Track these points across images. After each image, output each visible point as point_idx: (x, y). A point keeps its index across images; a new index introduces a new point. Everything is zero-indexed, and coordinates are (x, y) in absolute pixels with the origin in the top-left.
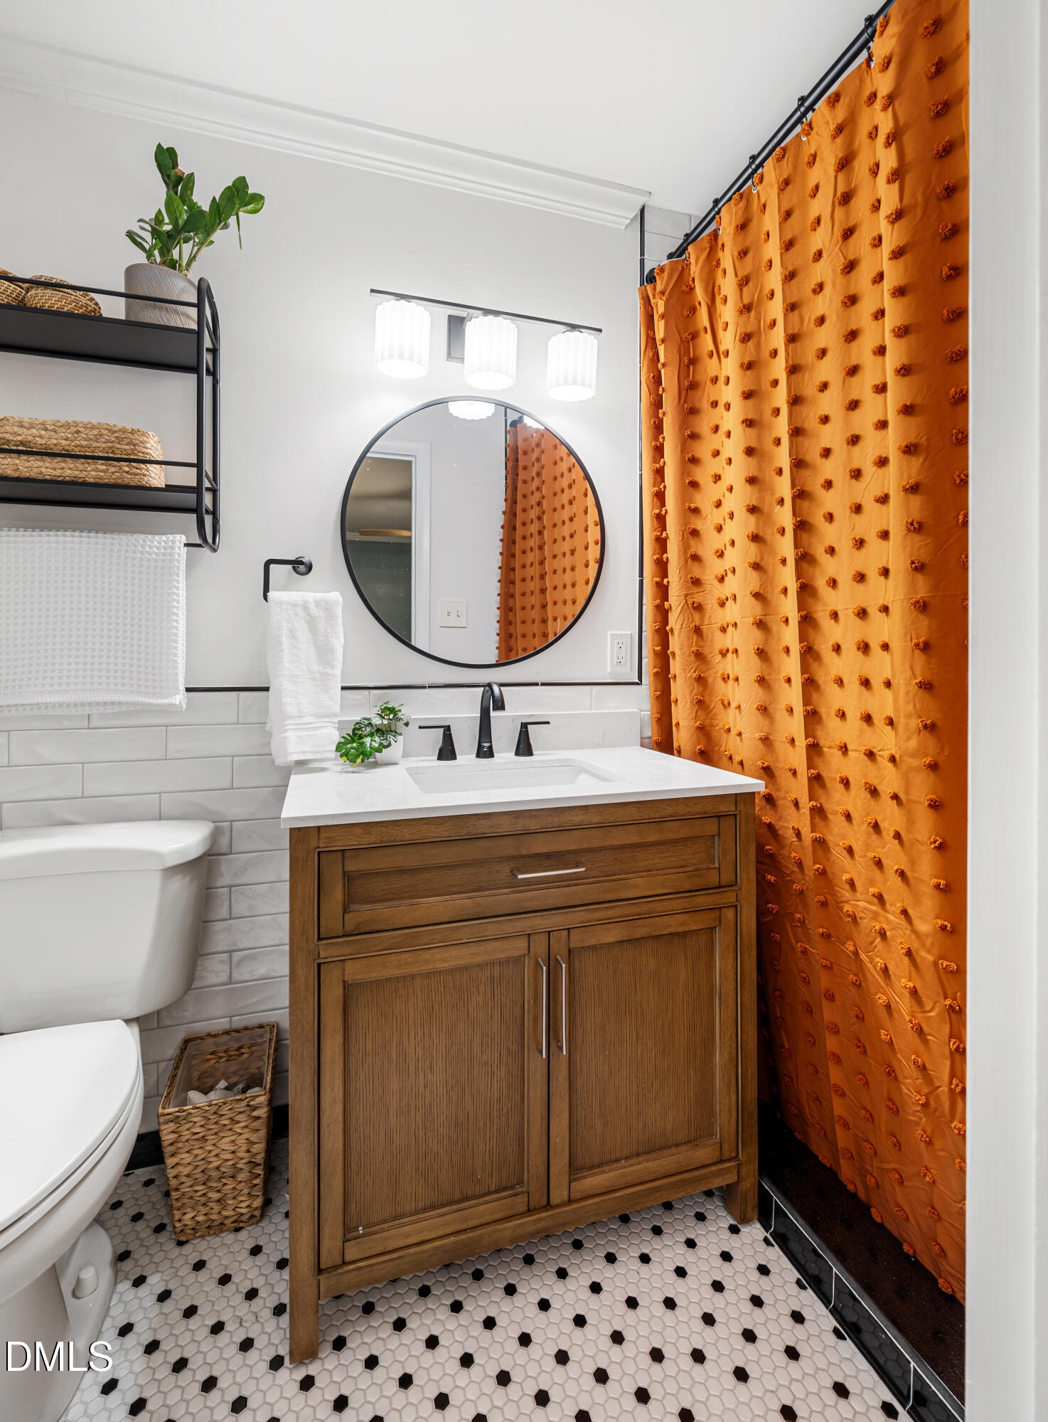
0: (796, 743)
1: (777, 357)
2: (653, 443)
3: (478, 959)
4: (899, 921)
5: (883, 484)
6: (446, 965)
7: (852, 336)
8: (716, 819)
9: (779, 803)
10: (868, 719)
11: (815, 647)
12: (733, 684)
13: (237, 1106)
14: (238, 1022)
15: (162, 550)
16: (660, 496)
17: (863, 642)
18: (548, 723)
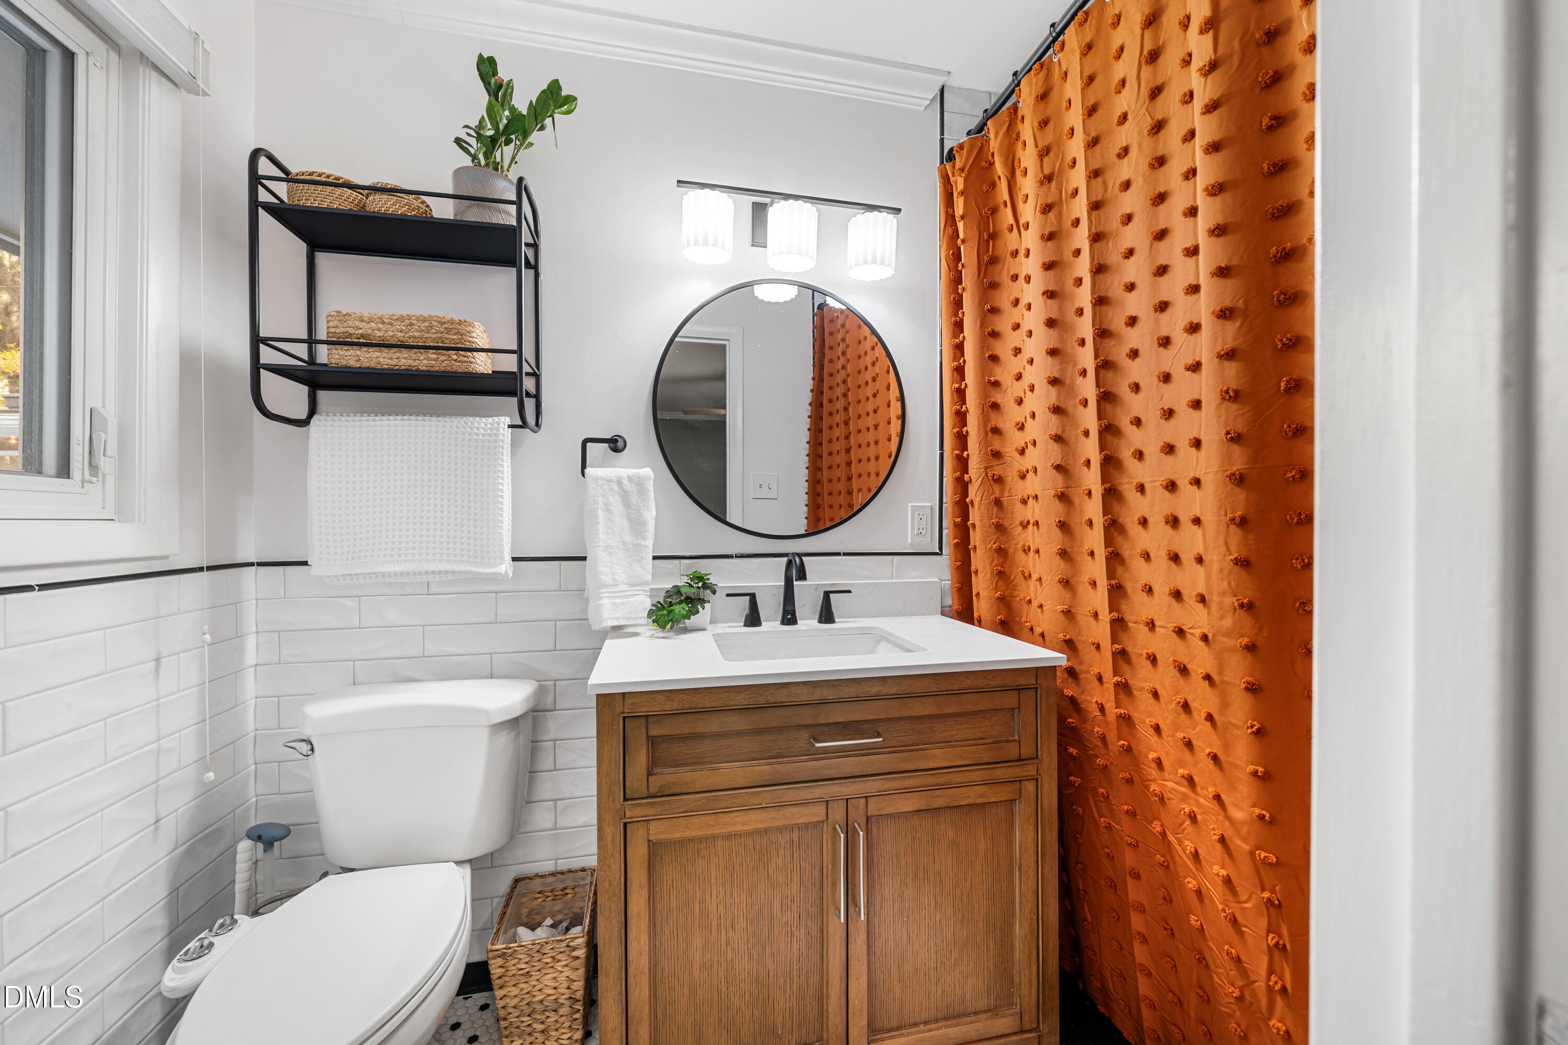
0: (1100, 617)
1: (1079, 226)
2: (953, 319)
3: (777, 824)
4: (1210, 805)
5: (1194, 353)
6: (746, 828)
7: (1160, 198)
8: (1016, 693)
9: (1082, 676)
10: (1177, 595)
11: (1120, 521)
12: (1034, 556)
13: (557, 946)
14: (563, 865)
15: (489, 432)
16: (960, 371)
17: (1172, 515)
18: (849, 592)
